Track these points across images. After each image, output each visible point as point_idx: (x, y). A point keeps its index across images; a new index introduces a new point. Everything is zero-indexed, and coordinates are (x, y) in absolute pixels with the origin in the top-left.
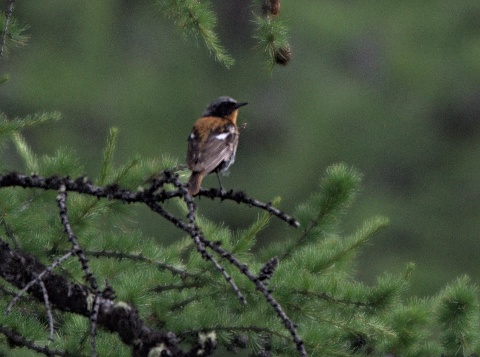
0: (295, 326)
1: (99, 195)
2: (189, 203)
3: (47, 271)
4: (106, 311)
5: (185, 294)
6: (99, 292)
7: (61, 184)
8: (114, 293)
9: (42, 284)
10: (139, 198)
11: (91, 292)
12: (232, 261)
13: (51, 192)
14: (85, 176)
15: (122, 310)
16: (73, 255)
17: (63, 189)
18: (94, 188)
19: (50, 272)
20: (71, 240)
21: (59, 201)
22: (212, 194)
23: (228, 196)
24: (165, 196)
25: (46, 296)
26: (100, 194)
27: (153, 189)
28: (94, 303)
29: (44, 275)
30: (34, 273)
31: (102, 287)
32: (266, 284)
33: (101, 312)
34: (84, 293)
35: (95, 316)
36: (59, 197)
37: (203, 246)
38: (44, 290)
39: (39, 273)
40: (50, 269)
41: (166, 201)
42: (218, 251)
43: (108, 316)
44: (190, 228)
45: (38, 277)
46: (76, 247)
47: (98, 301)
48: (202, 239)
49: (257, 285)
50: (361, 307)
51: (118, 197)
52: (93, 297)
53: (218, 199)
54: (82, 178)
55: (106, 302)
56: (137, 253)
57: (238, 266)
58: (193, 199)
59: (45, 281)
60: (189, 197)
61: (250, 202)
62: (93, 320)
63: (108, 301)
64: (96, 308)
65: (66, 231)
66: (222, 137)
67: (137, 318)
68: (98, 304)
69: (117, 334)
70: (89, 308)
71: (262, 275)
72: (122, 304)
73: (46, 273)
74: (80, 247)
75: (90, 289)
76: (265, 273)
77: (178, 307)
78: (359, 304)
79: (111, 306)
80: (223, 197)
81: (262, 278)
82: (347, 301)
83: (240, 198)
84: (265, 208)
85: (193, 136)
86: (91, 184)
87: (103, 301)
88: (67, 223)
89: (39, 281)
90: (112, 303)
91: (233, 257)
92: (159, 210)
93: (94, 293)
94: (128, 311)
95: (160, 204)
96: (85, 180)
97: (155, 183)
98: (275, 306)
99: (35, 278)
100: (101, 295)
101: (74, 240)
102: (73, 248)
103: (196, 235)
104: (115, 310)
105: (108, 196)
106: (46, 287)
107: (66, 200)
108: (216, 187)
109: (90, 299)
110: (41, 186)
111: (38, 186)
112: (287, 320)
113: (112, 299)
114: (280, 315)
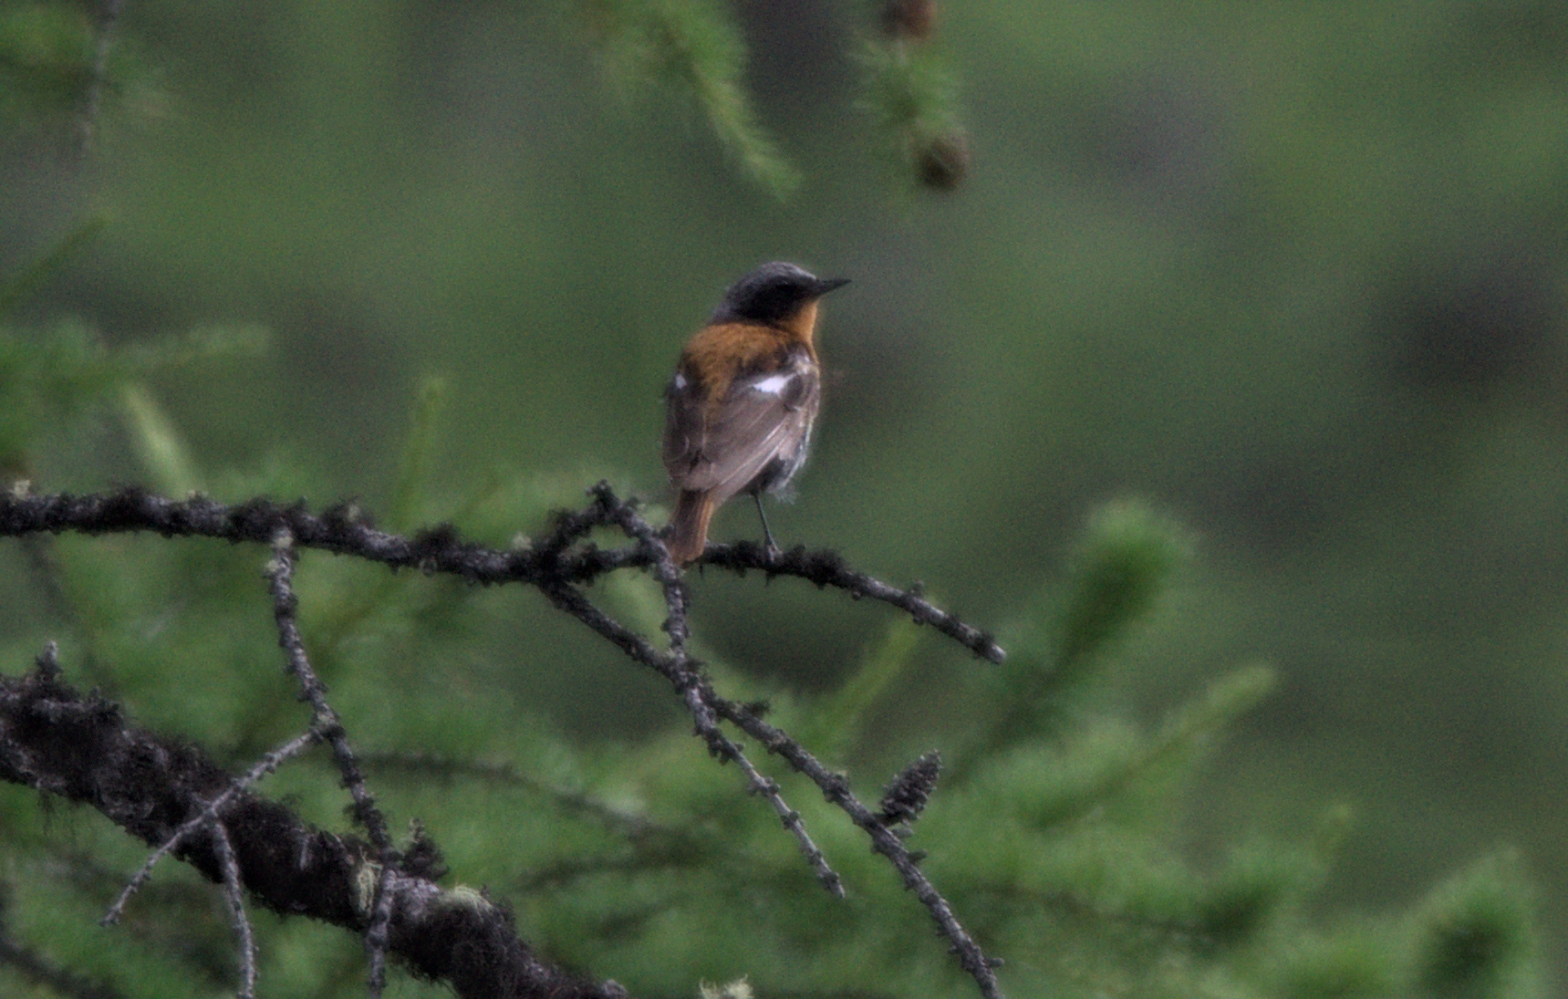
0: (992, 965)
1: (395, 559)
2: (668, 586)
3: (237, 789)
4: (416, 913)
5: (644, 889)
6: (395, 857)
7: (280, 525)
8: (438, 858)
9: (220, 830)
10: (518, 570)
11: (370, 857)
12: (799, 765)
13: (246, 547)
14: (352, 500)
15: (462, 913)
16: (315, 739)
17: (284, 539)
18: (380, 538)
19: (245, 791)
20: (308, 697)
21: (273, 577)
22: (740, 558)
23: (790, 566)
24: (594, 566)
25: (232, 868)
26: (399, 555)
27: (561, 542)
28: (379, 892)
29: (227, 803)
30: (196, 797)
31: (402, 840)
32: (902, 836)
33: (398, 918)
34: (350, 860)
35: (381, 931)
36: (273, 565)
37: (710, 715)
38: (228, 848)
39: (212, 798)
40: (244, 783)
41: (599, 580)
42: (761, 735)
43: (423, 931)
44: (673, 662)
45: (208, 807)
46: (325, 719)
47: (392, 882)
48: (708, 698)
49: (875, 837)
50: (1177, 937)
51: (451, 567)
52: (375, 871)
53: (755, 577)
54: (342, 508)
55: (416, 885)
56: (498, 761)
57: (818, 778)
58: (683, 573)
59: (231, 821)
60: (669, 567)
61: (854, 586)
62: (376, 943)
63: (422, 884)
64: (386, 907)
65: (293, 669)
66: (773, 385)
67: (508, 939)
68: (389, 892)
69: (449, 983)
70: (364, 903)
71: (890, 806)
72: (465, 894)
73: (233, 797)
74: (337, 717)
75: (366, 847)
76: (900, 799)
77: (621, 927)
78: (1171, 925)
79: (432, 902)
80: (774, 570)
81: (892, 816)
82: (1136, 916)
83: (824, 572)
84: (902, 604)
85: (681, 382)
86: (370, 526)
87: (408, 883)
88: (297, 644)
89: (210, 819)
90: (434, 889)
91: (802, 752)
92: (576, 607)
93: (380, 859)
94: (484, 913)
95: (579, 587)
96: (353, 512)
97: (567, 527)
98: (930, 902)
99: (199, 813)
100: (400, 863)
101: (320, 697)
102: (315, 720)
103: (693, 683)
104: (442, 911)
105: (422, 563)
106: (236, 838)
107: (292, 574)
108: (750, 534)
109: (366, 877)
110: (219, 531)
111: (208, 529)
112: (968, 945)
113: (435, 877)
114: (942, 929)
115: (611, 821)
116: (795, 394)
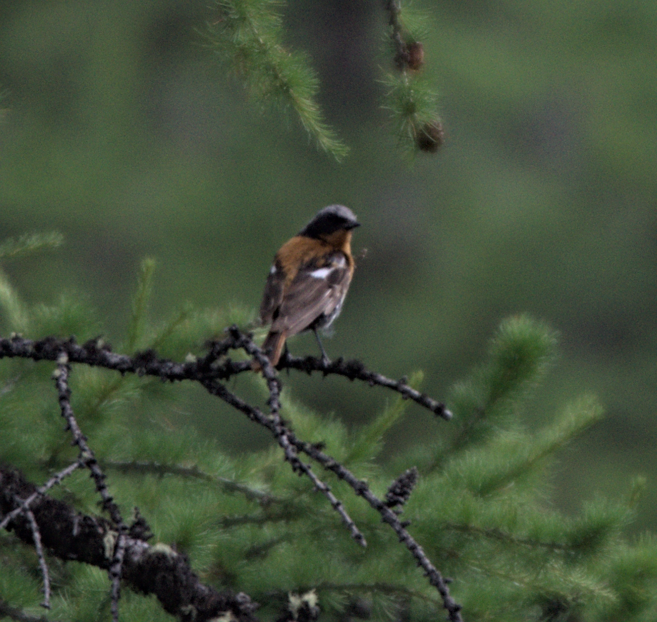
0: (447, 582)
1: (124, 369)
2: (270, 380)
3: (39, 493)
4: (136, 558)
5: (268, 532)
6: (124, 529)
7: (60, 351)
8: (148, 529)
9: (30, 515)
10: (189, 373)
11: (111, 529)
12: (342, 476)
13: (43, 363)
14: (99, 337)
15: (162, 557)
16: (81, 466)
17: (63, 359)
18: (114, 357)
19: (43, 495)
20: (77, 443)
21: (57, 379)
22: (309, 365)
23: (335, 369)
24: (231, 370)
25: (37, 536)
26: (125, 366)
27: (212, 358)
28: (116, 547)
29: (34, 501)
30: (17, 498)
31: (129, 520)
32: (397, 513)
33: (127, 561)
34: (100, 530)
35: (118, 568)
36: (57, 373)
37: (293, 450)
38: (34, 525)
39: (25, 498)
40: (43, 490)
41: (232, 378)
42: (320, 460)
43: (140, 567)
44: (272, 422)
45: (23, 503)
46: (86, 455)
47: (122, 543)
48: (291, 440)
49: (383, 514)
50: (557, 551)
51: (154, 372)
52: (114, 537)
53: (317, 375)
54: (94, 342)
55: (136, 544)
56: (189, 465)
57: (351, 483)
58: (278, 374)
59: (36, 510)
60: (270, 370)
61: (371, 379)
62: (115, 575)
63: (139, 542)
64: (120, 555)
65: (69, 428)
66: (322, 273)
67: (186, 571)
68: (122, 548)
69: (154, 596)
70: (108, 554)
71: (392, 498)
72: (162, 547)
73: (37, 497)
74: (92, 454)
75: (109, 524)
76: (395, 494)
77: (257, 553)
78: (553, 546)
79: (145, 551)
80: (327, 371)
81: (391, 503)
82: (534, 541)
83: (354, 372)
84: (395, 388)
85: (274, 270)
86: (109, 350)
87: (131, 542)
88: (71, 415)
89: (24, 510)
90: (146, 545)
91: (343, 469)
92: (221, 393)
93: (117, 530)
94: (173, 558)
95: (222, 382)
96: (100, 343)
97: (215, 349)
98: (413, 548)
99: (18, 506)
100: (127, 532)
101: (83, 443)
102: (80, 456)
103: (283, 433)
104: (150, 556)
105: (138, 370)
106: (38, 520)
107: (68, 376)
108: (314, 353)
109: (109, 539)
110: (28, 354)
111: (23, 354)
112: (433, 571)
113: (145, 540)
114: (421, 564)
115: (251, 496)
116: (334, 279)
